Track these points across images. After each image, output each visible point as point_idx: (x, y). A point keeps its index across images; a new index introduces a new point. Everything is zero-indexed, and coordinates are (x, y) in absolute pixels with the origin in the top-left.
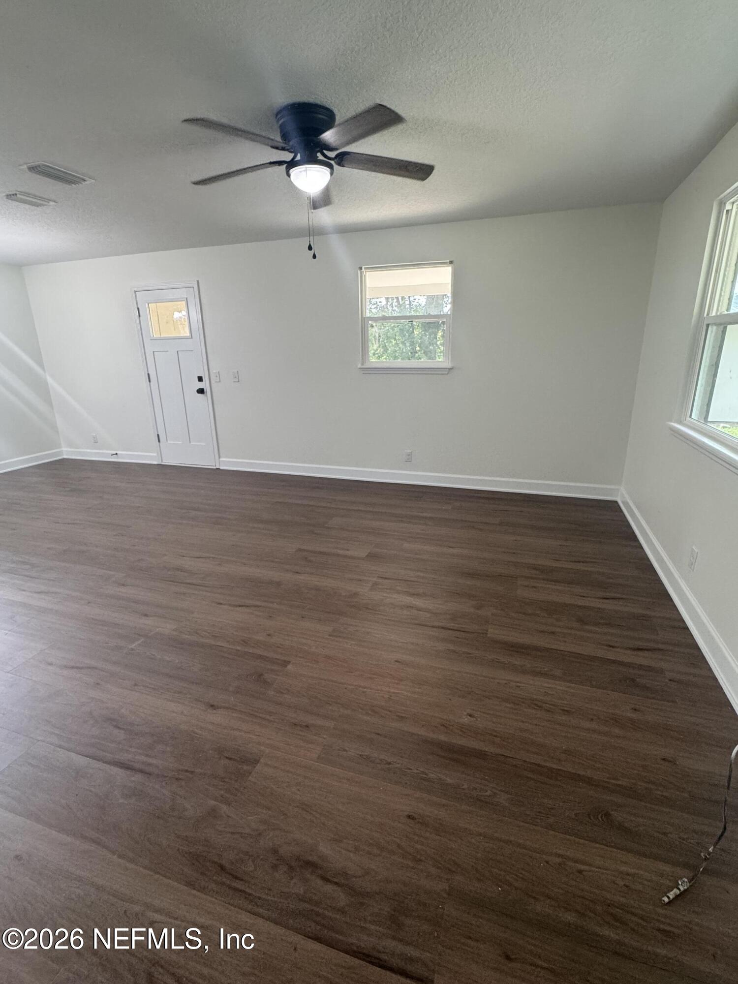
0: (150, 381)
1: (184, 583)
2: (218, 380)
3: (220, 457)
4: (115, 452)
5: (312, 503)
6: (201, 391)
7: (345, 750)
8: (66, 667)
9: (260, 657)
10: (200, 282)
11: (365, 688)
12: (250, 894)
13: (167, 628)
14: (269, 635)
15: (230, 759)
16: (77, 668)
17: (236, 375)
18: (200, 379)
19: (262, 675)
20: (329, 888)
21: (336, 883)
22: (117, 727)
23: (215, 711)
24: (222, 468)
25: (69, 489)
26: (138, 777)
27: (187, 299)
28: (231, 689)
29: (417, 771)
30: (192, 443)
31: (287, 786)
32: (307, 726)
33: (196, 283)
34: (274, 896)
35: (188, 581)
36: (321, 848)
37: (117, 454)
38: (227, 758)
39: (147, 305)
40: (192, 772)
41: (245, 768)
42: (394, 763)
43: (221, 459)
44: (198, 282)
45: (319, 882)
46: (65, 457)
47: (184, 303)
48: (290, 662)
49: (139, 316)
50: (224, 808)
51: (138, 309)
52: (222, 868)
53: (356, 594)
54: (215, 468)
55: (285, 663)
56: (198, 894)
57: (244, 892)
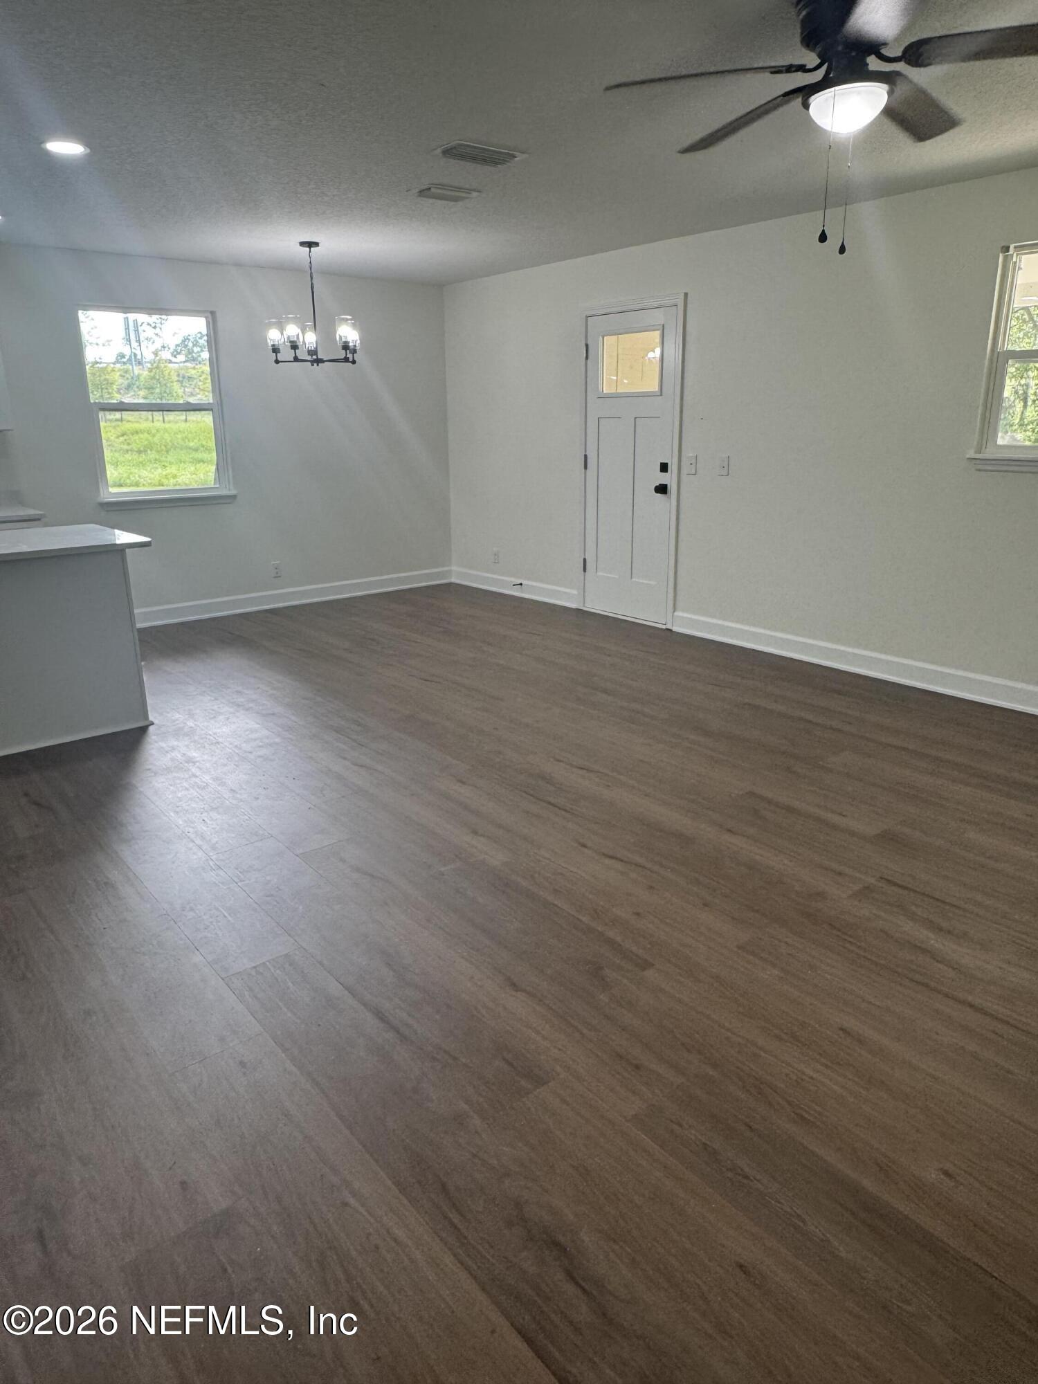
0: (586, 467)
1: (544, 801)
2: (694, 472)
3: (674, 612)
4: (519, 582)
5: (810, 717)
6: (662, 489)
7: (681, 1125)
8: (358, 870)
9: (611, 942)
10: (689, 296)
11: (761, 1049)
12: (465, 1238)
13: (497, 858)
14: (638, 914)
15: (510, 1064)
16: (372, 876)
17: (725, 464)
18: (664, 468)
19: (601, 968)
20: (570, 1289)
21: (584, 1290)
22: (388, 965)
23: (514, 993)
24: (675, 629)
25: (441, 629)
26: (390, 1035)
27: (663, 326)
28: (549, 972)
29: (789, 1210)
30: (634, 579)
31: (571, 1134)
32: (637, 1067)
33: (682, 296)
34: (493, 1256)
35: (551, 800)
36: (581, 1235)
37: (521, 584)
38: (504, 1059)
39: (601, 338)
40: (455, 1059)
41: (523, 1083)
42: (755, 1181)
43: (675, 614)
44: (686, 295)
45: (560, 1276)
46: (454, 580)
47: (657, 334)
48: (653, 965)
49: (587, 358)
50: (476, 1121)
51: (587, 346)
52: (444, 1187)
53: (821, 895)
54: (664, 627)
55: (646, 965)
56: (405, 1202)
57: (459, 1230)
